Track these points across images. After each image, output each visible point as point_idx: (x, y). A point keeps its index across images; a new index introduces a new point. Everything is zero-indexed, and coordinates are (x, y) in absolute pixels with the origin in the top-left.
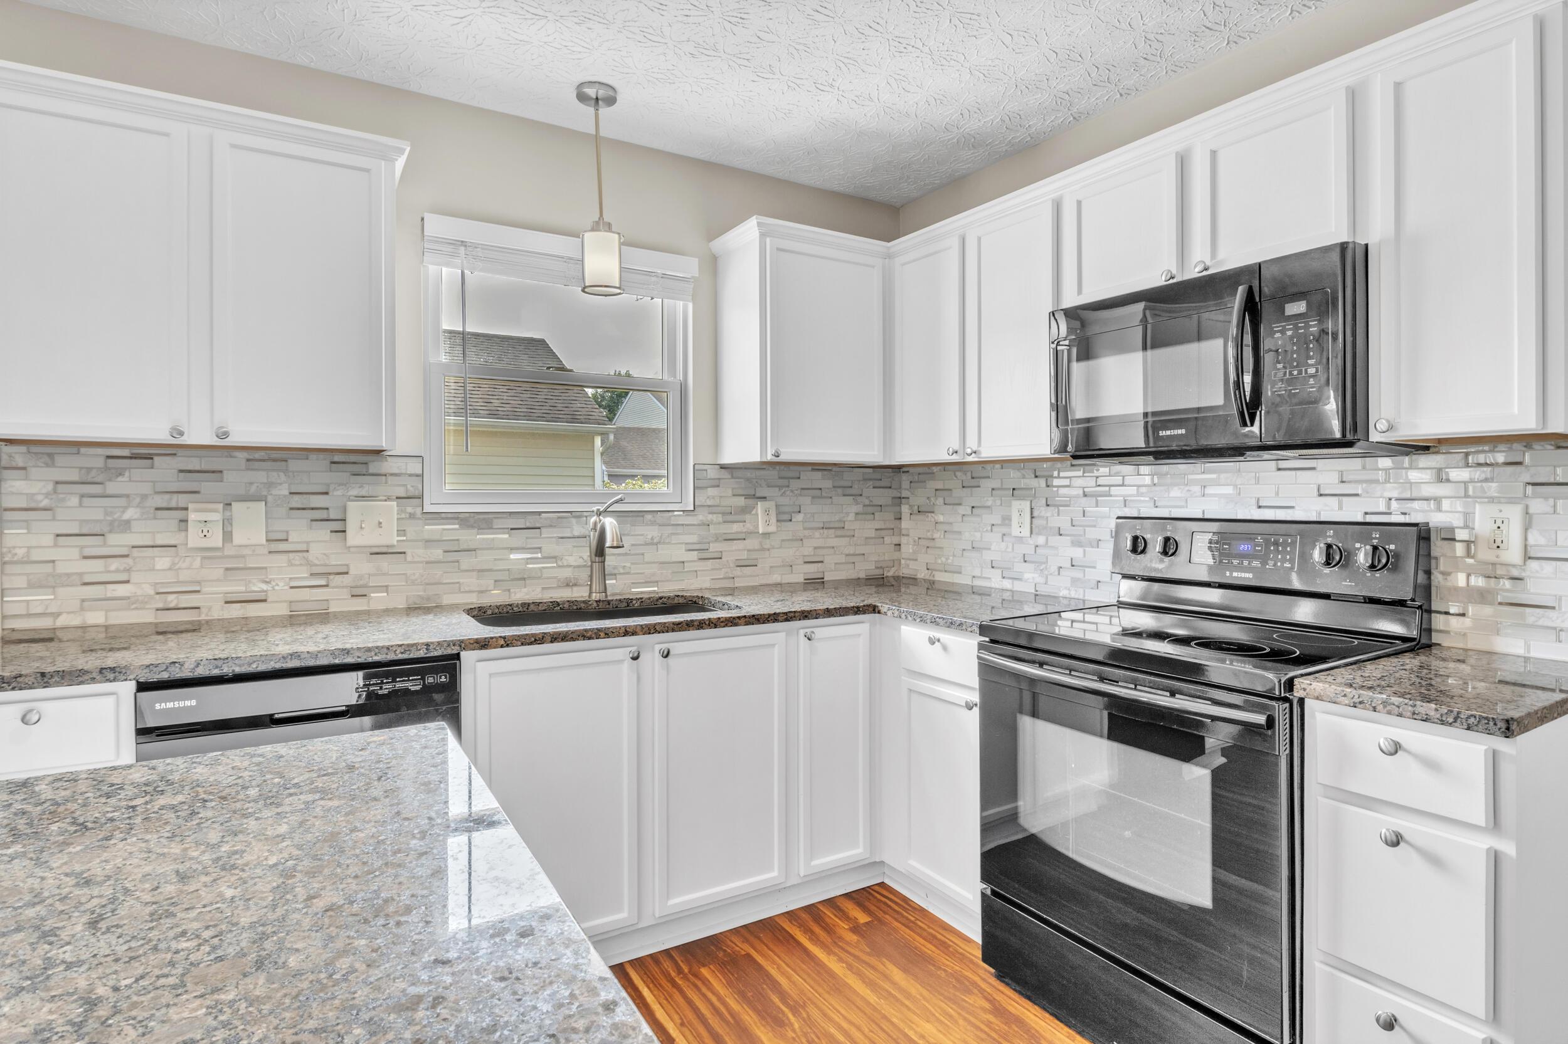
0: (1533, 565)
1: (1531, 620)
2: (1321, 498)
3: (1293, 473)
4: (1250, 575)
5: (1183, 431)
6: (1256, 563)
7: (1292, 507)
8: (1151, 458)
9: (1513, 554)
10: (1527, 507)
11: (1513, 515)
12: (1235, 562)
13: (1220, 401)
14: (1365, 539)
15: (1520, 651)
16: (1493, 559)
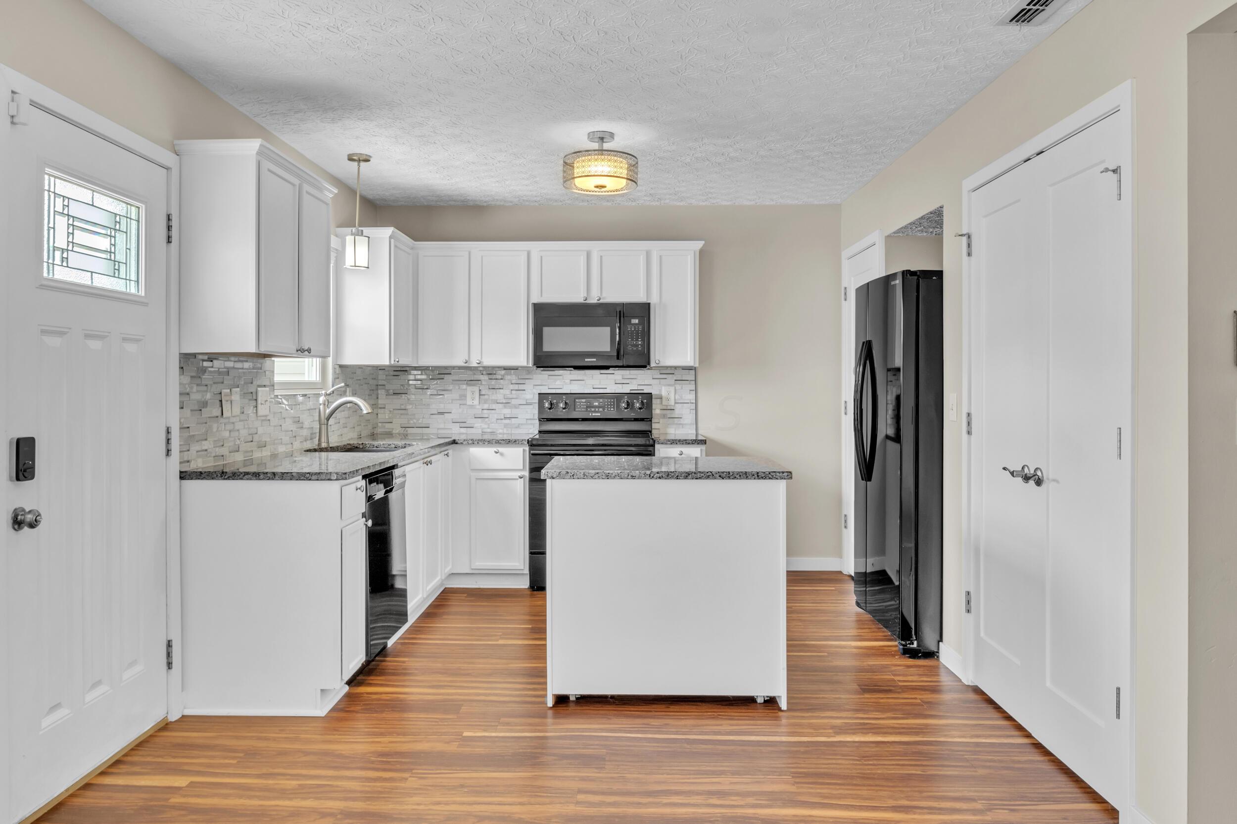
0: (677, 405)
1: (676, 422)
2: (616, 385)
3: (606, 375)
4: (599, 414)
5: (595, 360)
6: (601, 410)
7: (606, 388)
8: (572, 369)
9: (672, 402)
10: (675, 388)
11: (672, 389)
12: (593, 410)
13: (608, 349)
14: (638, 399)
15: (673, 432)
16: (667, 404)
